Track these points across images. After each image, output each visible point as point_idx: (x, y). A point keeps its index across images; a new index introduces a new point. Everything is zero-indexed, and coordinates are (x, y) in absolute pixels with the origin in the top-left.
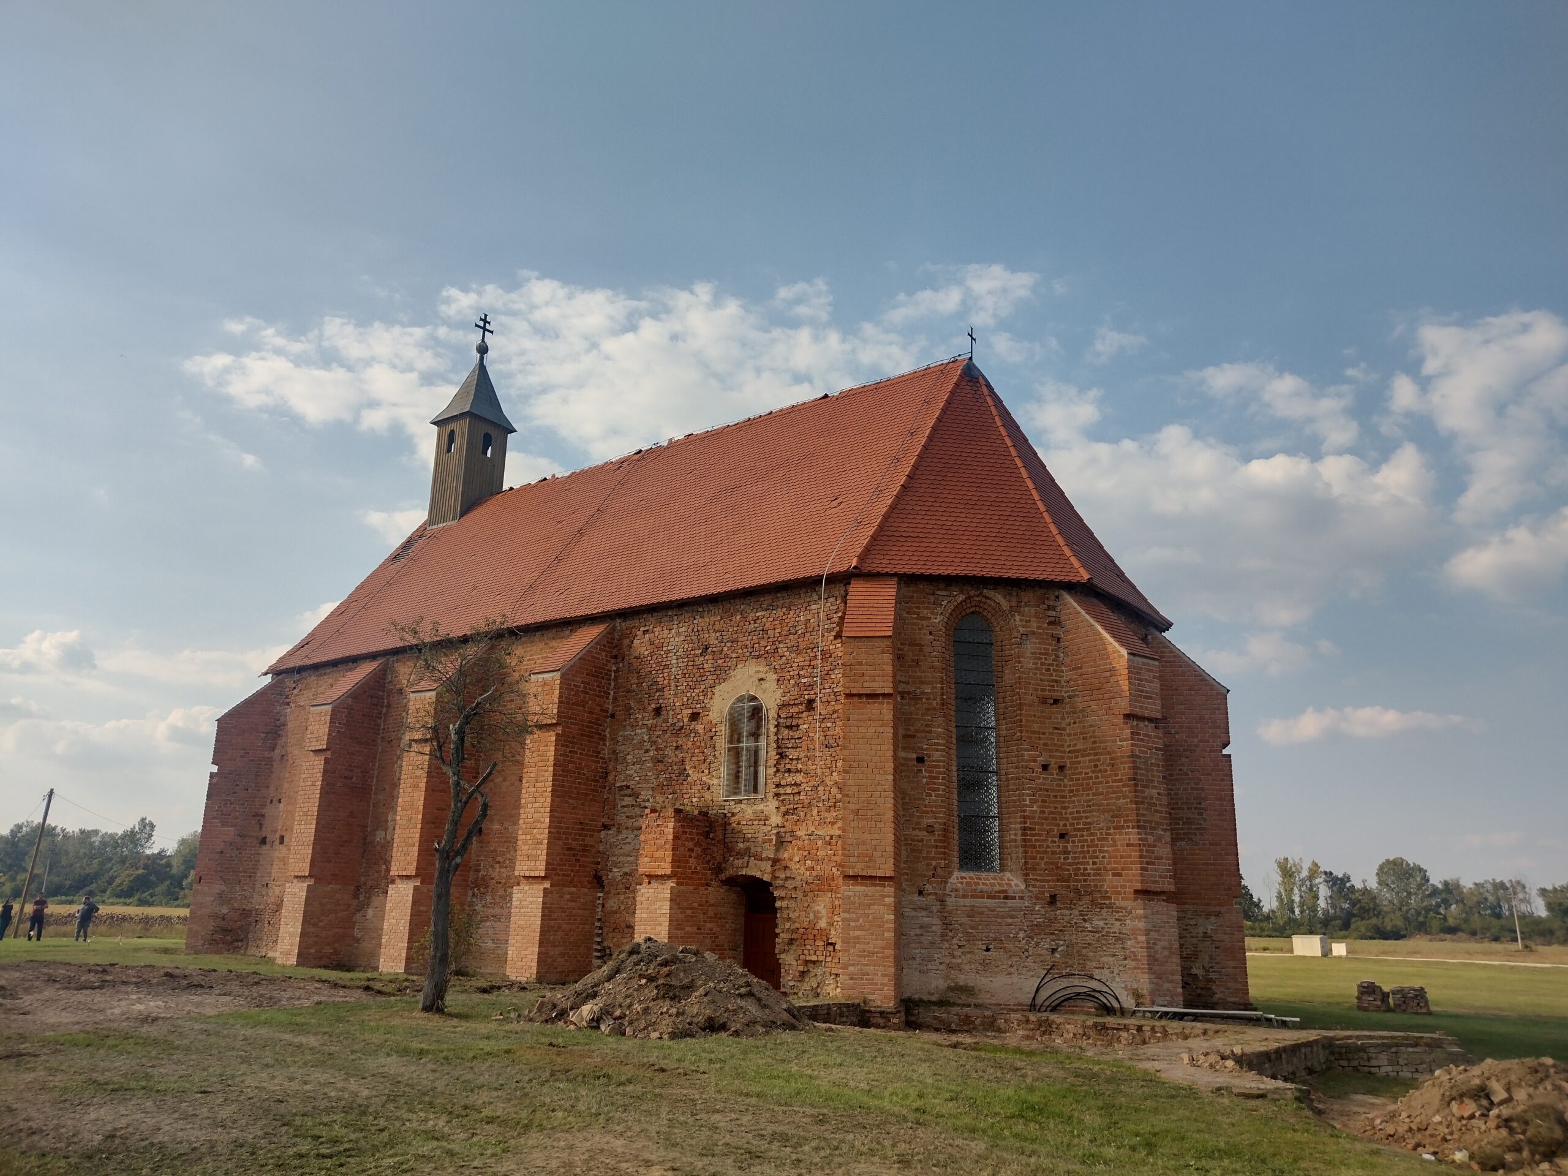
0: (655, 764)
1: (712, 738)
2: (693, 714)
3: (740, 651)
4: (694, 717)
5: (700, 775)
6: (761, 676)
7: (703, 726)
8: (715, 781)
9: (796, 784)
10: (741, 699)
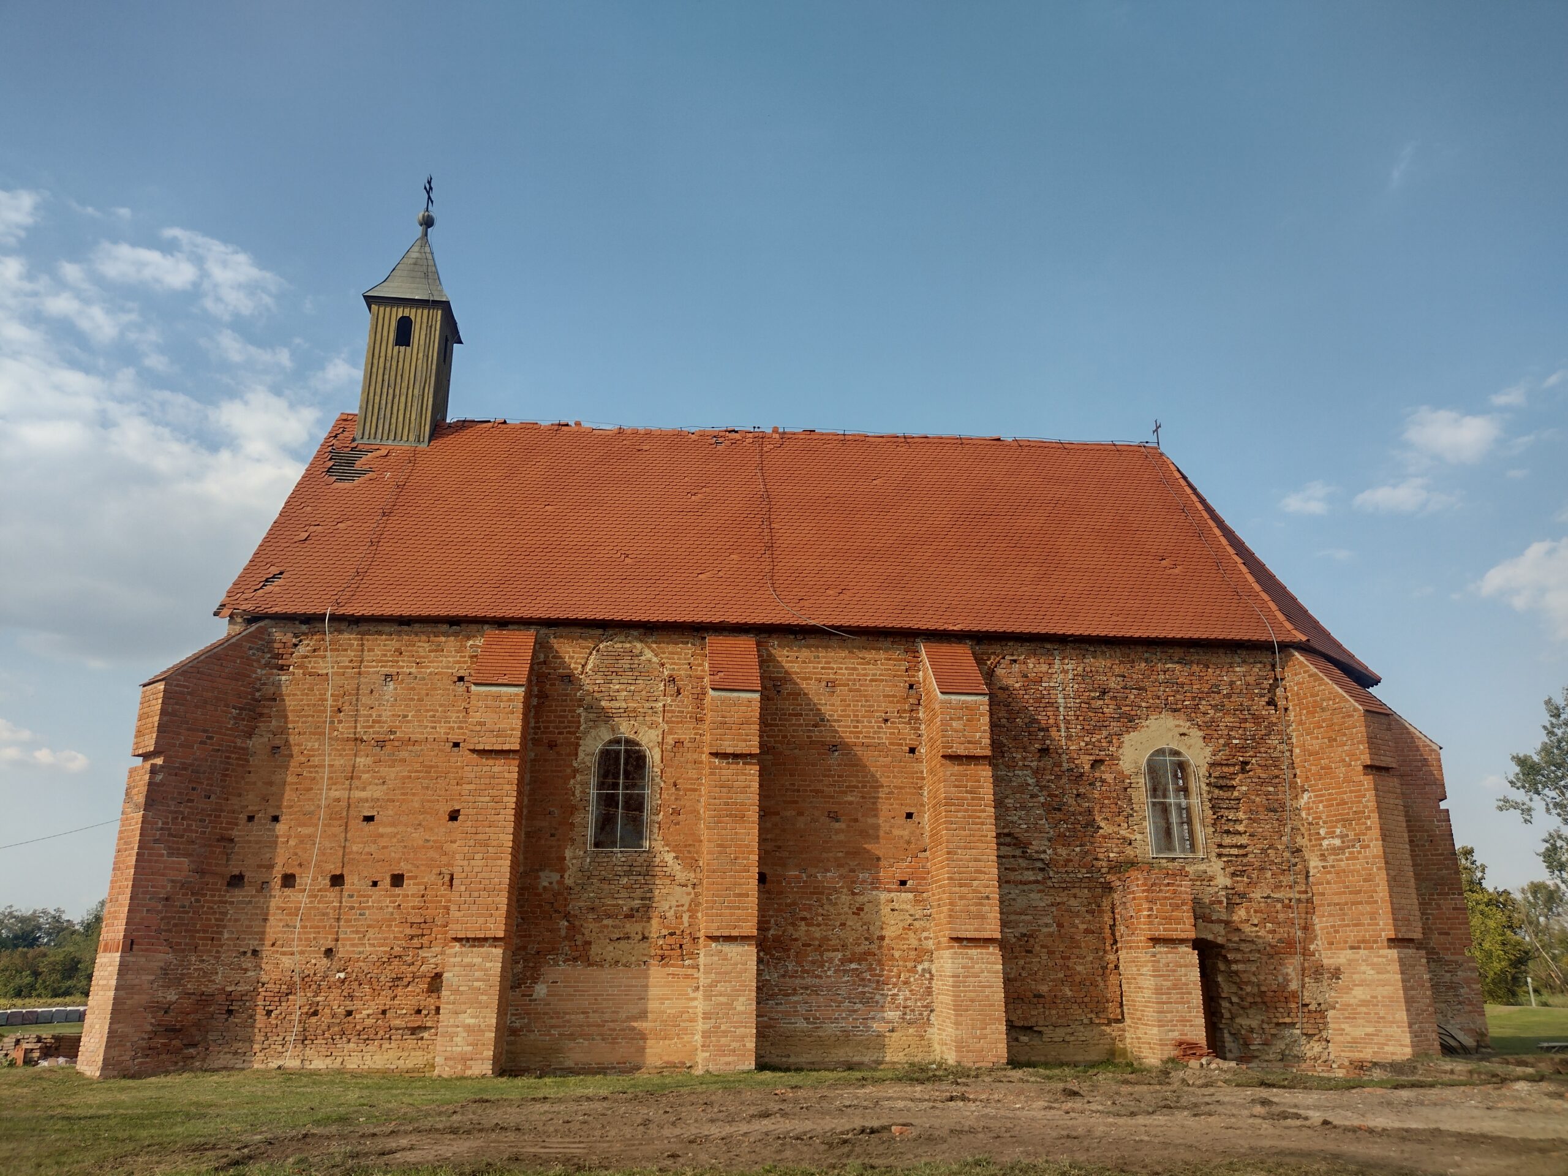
0: (1048, 812)
1: (1126, 789)
2: (1096, 761)
3: (1151, 701)
4: (1096, 763)
5: (1116, 829)
6: (1183, 730)
7: (1113, 776)
8: (1139, 837)
9: (1242, 847)
10: (1160, 752)
